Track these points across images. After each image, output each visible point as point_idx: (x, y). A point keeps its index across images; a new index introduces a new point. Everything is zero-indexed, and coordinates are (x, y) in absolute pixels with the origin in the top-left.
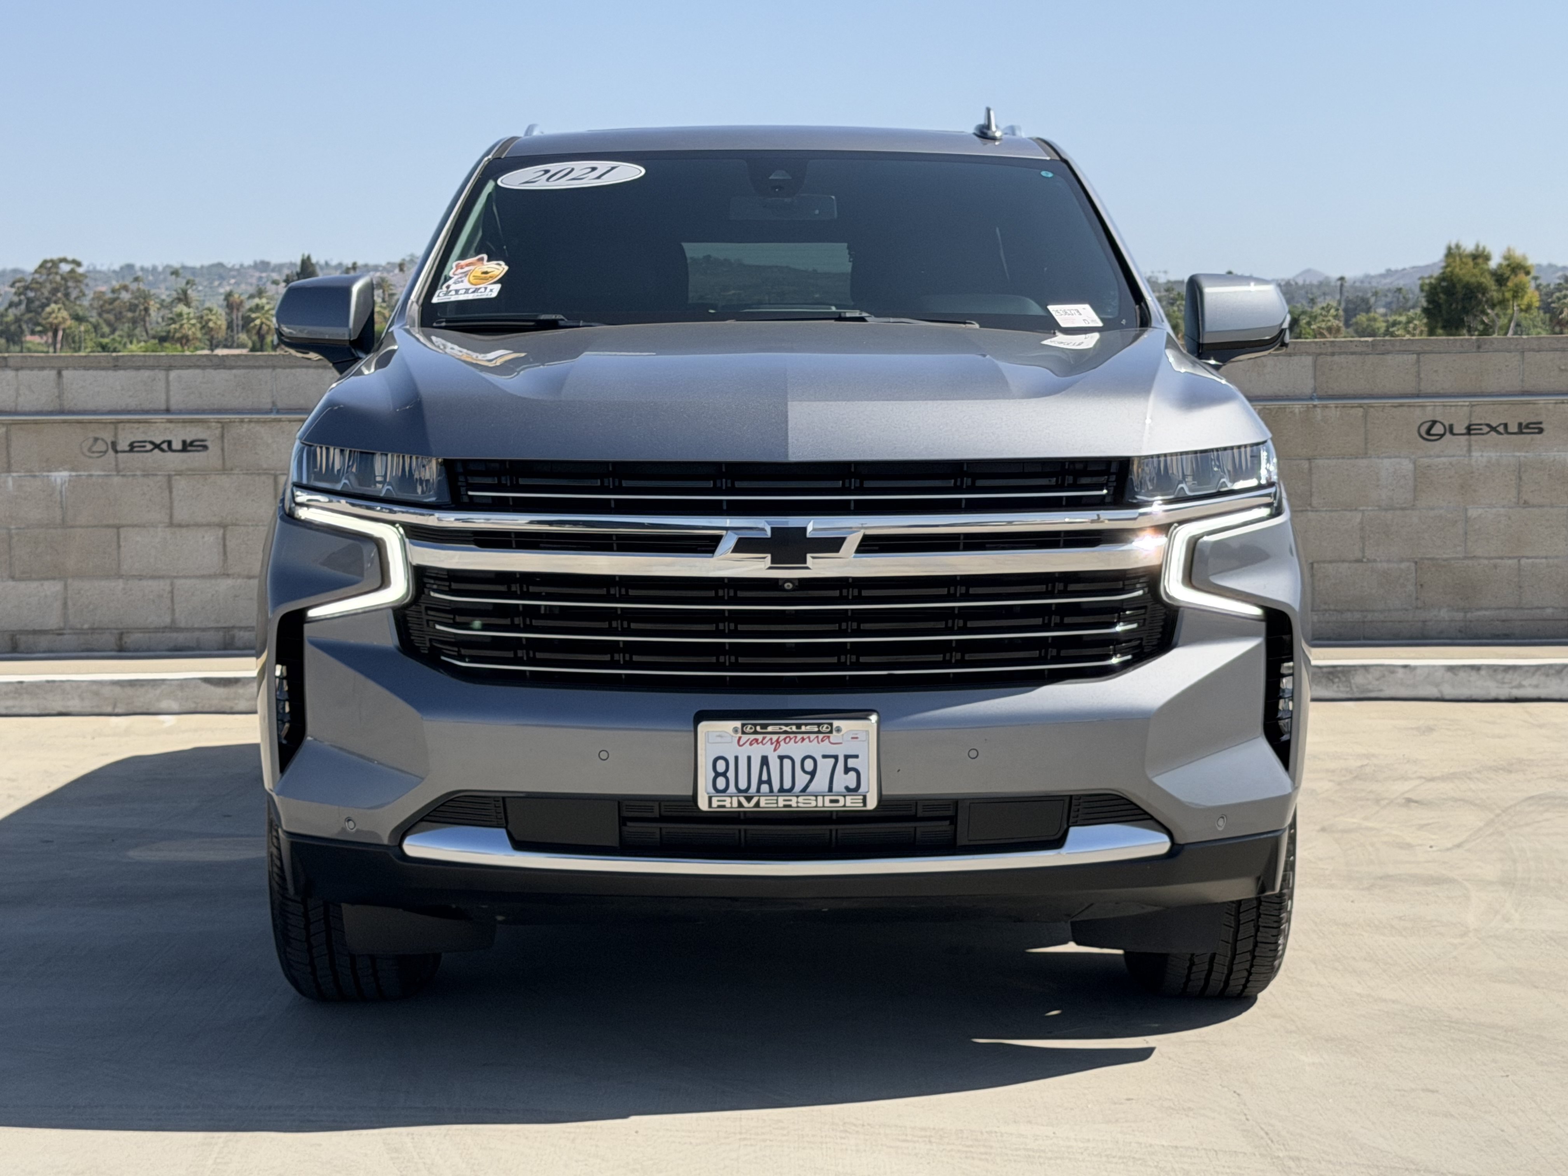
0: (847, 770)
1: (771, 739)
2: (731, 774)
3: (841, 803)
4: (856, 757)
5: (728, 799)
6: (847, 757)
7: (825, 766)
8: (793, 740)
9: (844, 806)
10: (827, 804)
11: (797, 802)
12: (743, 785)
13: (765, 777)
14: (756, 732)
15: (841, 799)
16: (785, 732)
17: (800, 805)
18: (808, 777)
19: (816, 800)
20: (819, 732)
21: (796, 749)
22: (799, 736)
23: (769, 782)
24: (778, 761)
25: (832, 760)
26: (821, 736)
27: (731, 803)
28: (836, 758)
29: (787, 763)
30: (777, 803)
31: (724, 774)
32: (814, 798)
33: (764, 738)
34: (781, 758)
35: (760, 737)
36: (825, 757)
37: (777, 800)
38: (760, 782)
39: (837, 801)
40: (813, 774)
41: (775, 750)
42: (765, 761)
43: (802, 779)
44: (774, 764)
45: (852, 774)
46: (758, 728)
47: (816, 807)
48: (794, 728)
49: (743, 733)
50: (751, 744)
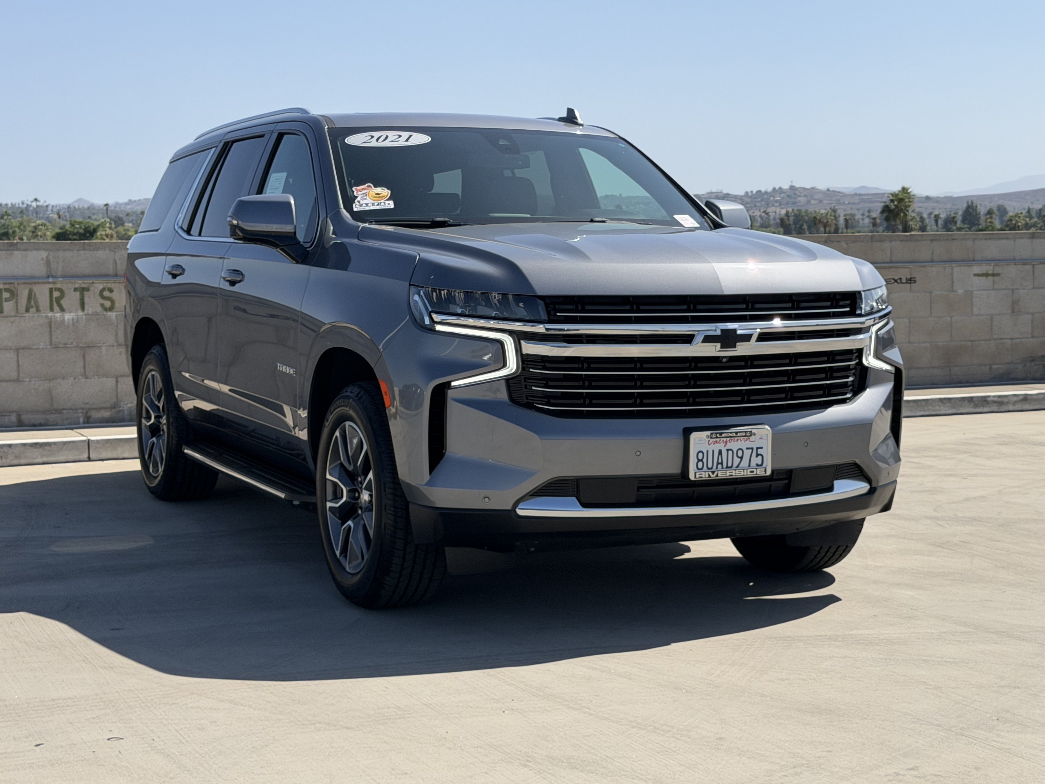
0: (757, 455)
1: (723, 441)
2: (705, 460)
3: (755, 473)
4: (762, 448)
5: (704, 473)
6: (757, 448)
7: (747, 453)
8: (733, 441)
9: (756, 474)
10: (749, 473)
11: (735, 473)
12: (710, 466)
13: (720, 461)
14: (717, 437)
15: (755, 470)
16: (731, 437)
17: (737, 474)
18: (739, 460)
19: (744, 472)
20: (746, 436)
21: (734, 445)
22: (736, 438)
23: (722, 463)
24: (726, 452)
25: (750, 450)
26: (746, 438)
27: (705, 475)
28: (752, 449)
29: (730, 452)
30: (726, 474)
31: (702, 460)
32: (742, 471)
33: (720, 440)
34: (728, 450)
35: (718, 440)
36: (747, 449)
37: (726, 473)
38: (718, 463)
39: (753, 472)
40: (741, 458)
41: (725, 446)
42: (720, 452)
43: (737, 460)
44: (724, 453)
45: (760, 457)
46: (718, 435)
47: (744, 475)
48: (734, 435)
49: (711, 438)
50: (714, 444)
